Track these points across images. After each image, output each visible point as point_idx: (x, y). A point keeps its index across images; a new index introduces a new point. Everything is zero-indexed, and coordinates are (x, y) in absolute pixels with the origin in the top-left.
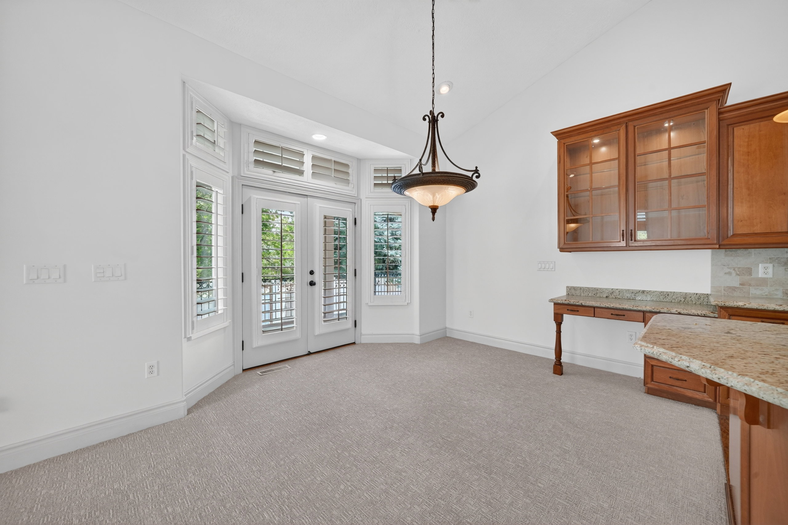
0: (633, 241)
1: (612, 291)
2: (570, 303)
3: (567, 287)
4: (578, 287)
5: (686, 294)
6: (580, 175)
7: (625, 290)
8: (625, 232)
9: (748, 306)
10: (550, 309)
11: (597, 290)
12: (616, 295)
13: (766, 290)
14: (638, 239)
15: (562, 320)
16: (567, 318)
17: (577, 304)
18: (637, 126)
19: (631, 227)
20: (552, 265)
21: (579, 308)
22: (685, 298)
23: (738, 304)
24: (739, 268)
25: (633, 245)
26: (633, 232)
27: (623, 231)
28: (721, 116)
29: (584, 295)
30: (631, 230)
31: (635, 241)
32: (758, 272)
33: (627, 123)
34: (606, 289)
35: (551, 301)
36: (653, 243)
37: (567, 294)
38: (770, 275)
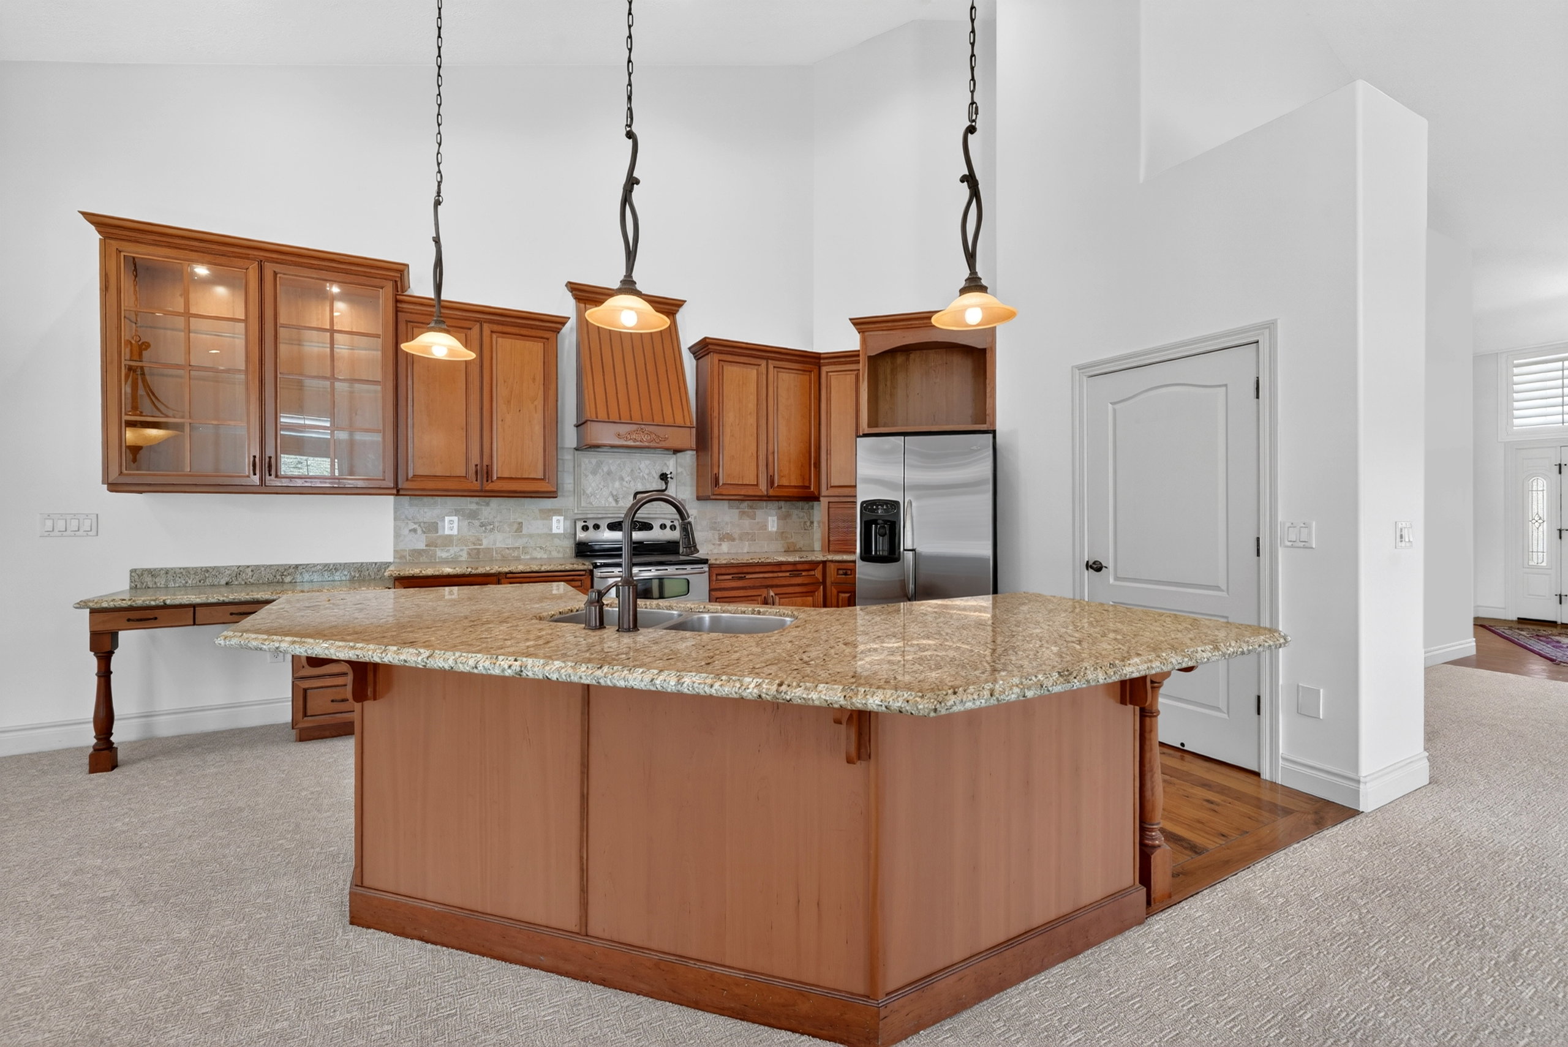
0: (273, 477)
1: (240, 571)
2: (134, 604)
3: (133, 571)
4: (162, 569)
5: (362, 563)
6: (165, 329)
7: (263, 566)
8: (257, 460)
9: (424, 573)
10: (82, 626)
11: (208, 571)
12: (247, 579)
13: (453, 550)
14: (282, 473)
15: (115, 644)
16: (126, 638)
17: (153, 603)
18: (280, 273)
19: (270, 451)
20: (87, 523)
21: (157, 613)
22: (360, 572)
23: (412, 572)
24: (424, 523)
25: (274, 484)
26: (273, 460)
27: (255, 457)
28: (399, 305)
29: (177, 585)
30: (270, 458)
31: (277, 476)
32: (444, 528)
33: (261, 261)
34: (226, 568)
35: (81, 605)
36: (306, 482)
37: (131, 588)
38: (455, 532)
